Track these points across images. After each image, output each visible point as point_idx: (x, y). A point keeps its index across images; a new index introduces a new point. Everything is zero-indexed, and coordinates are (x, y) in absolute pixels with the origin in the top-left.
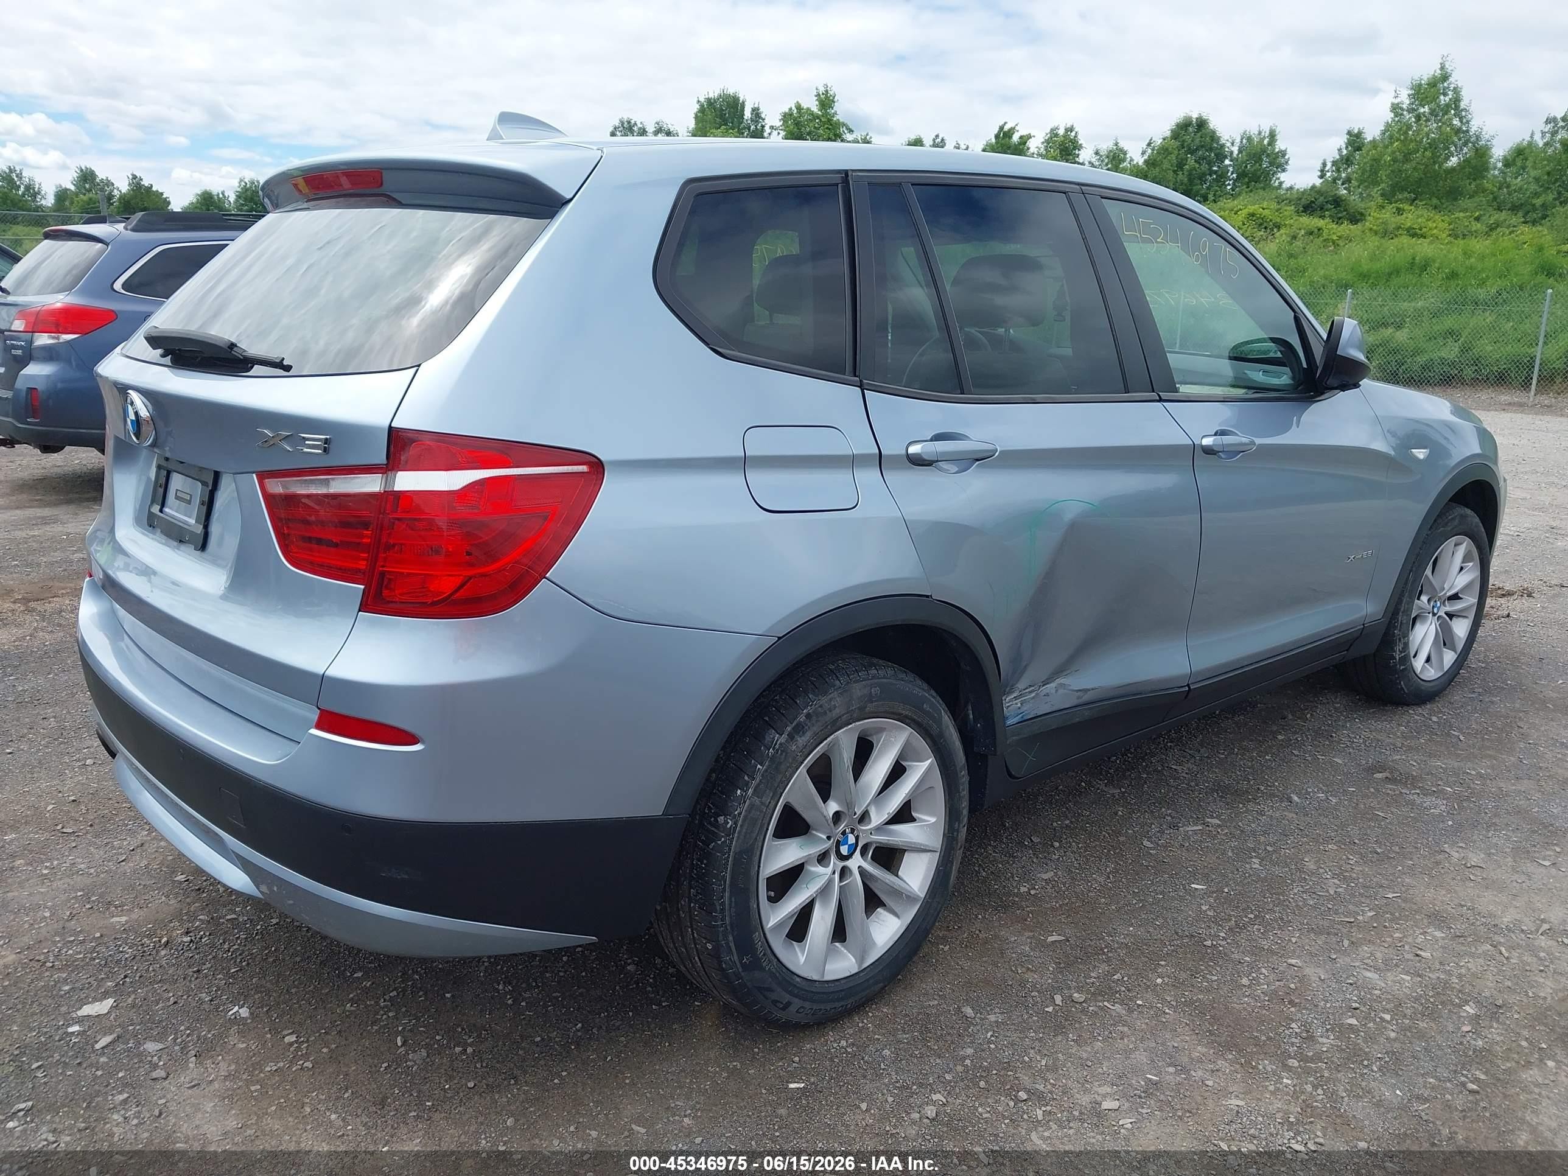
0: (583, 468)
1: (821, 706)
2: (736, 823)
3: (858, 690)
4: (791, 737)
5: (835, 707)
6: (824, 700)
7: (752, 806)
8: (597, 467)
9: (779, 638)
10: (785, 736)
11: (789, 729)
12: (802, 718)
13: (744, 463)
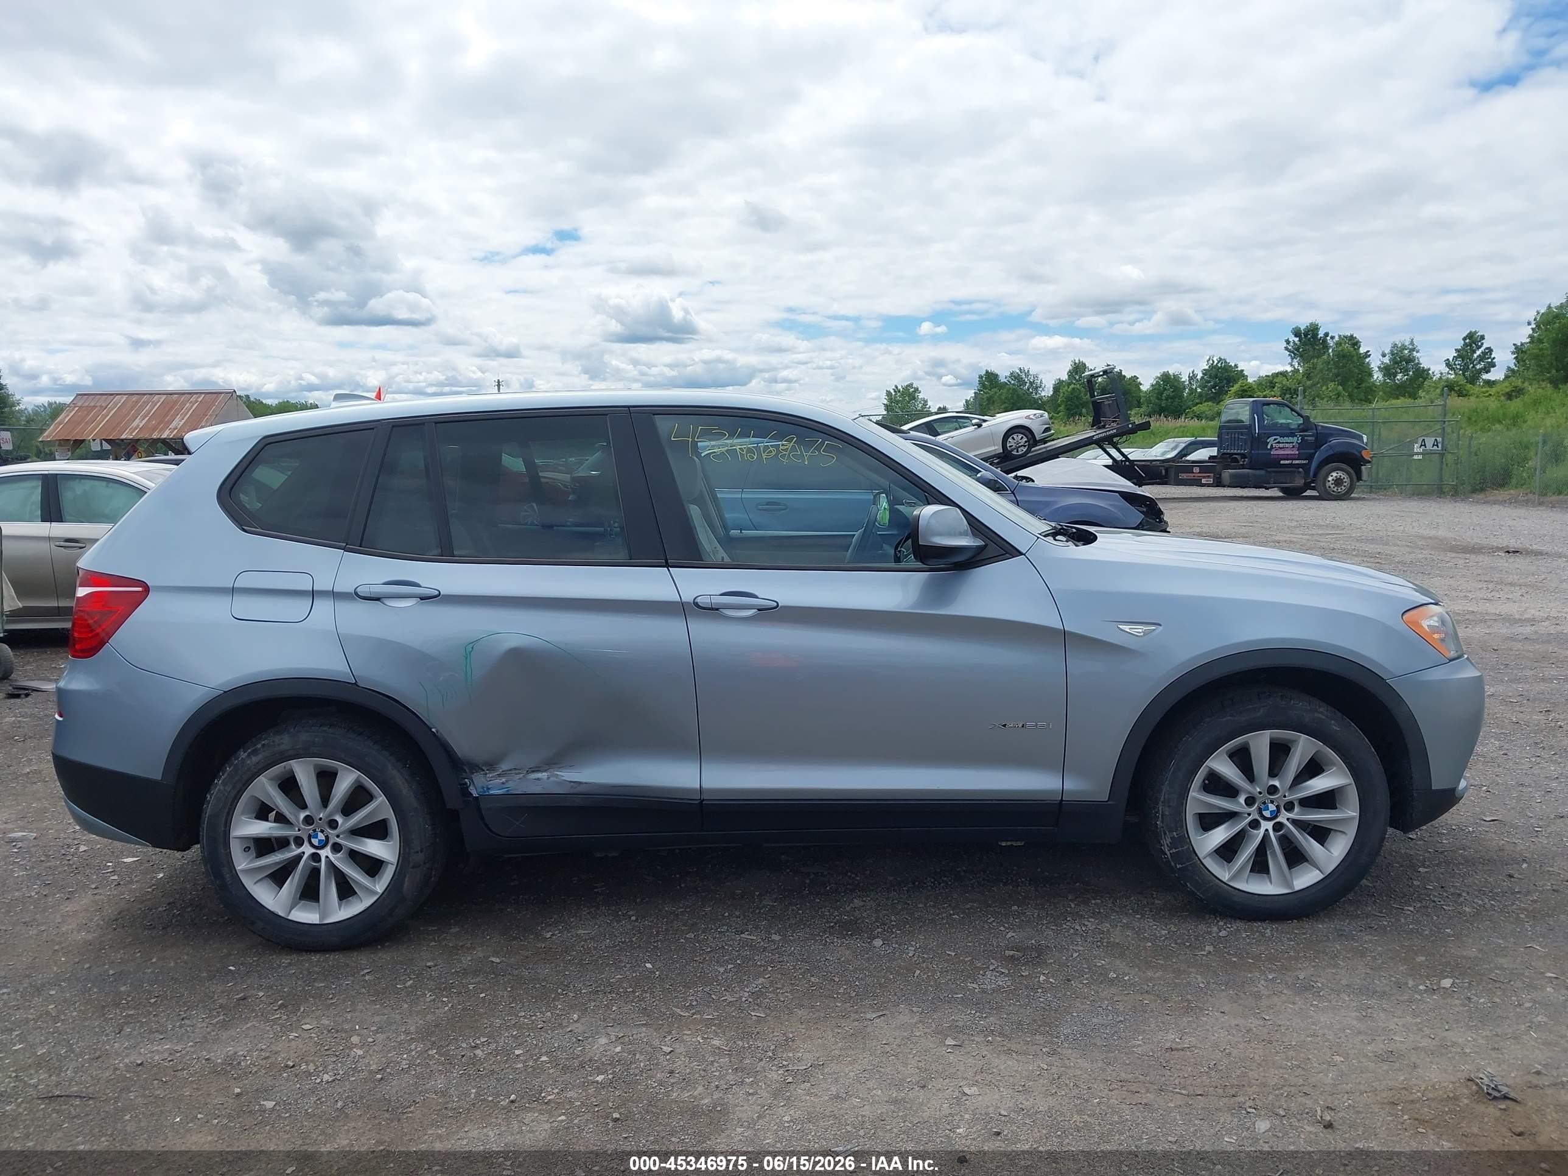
0: (140, 589)
1: (273, 742)
2: (211, 798)
3: (305, 737)
4: (249, 755)
5: (282, 743)
6: (277, 739)
7: (219, 790)
8: (147, 589)
9: (225, 692)
10: (246, 754)
11: (249, 750)
12: (259, 746)
13: (233, 591)
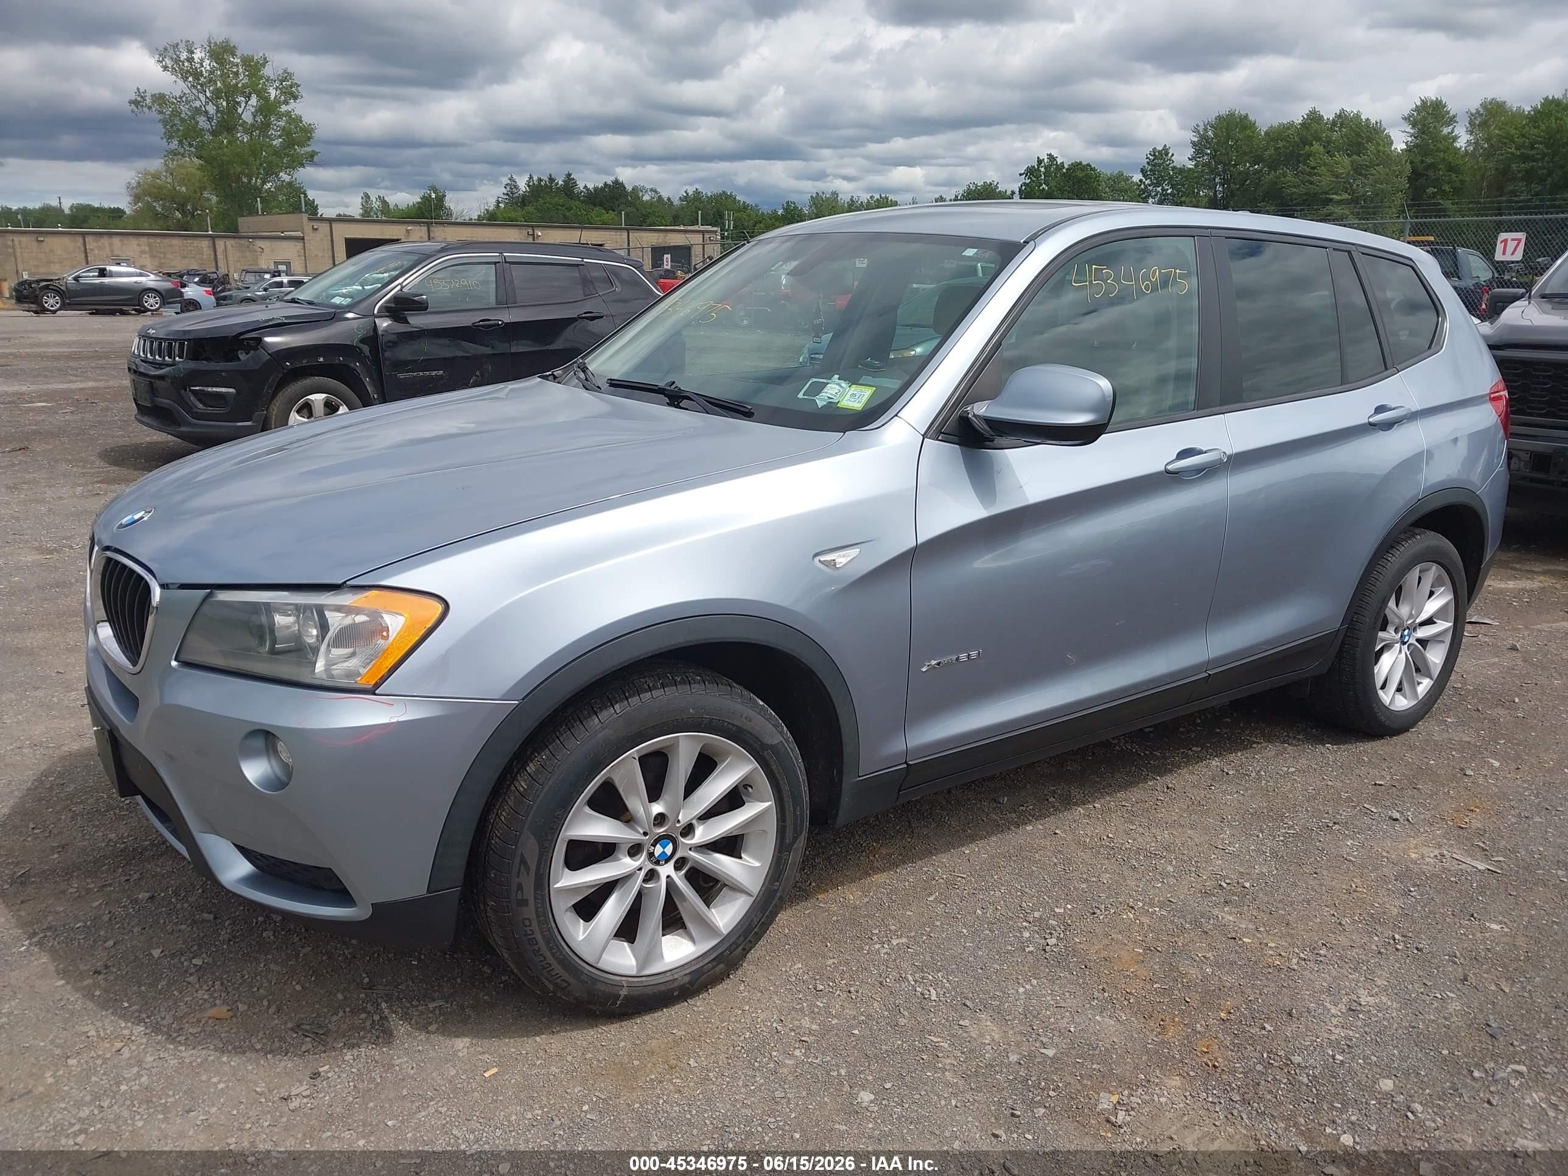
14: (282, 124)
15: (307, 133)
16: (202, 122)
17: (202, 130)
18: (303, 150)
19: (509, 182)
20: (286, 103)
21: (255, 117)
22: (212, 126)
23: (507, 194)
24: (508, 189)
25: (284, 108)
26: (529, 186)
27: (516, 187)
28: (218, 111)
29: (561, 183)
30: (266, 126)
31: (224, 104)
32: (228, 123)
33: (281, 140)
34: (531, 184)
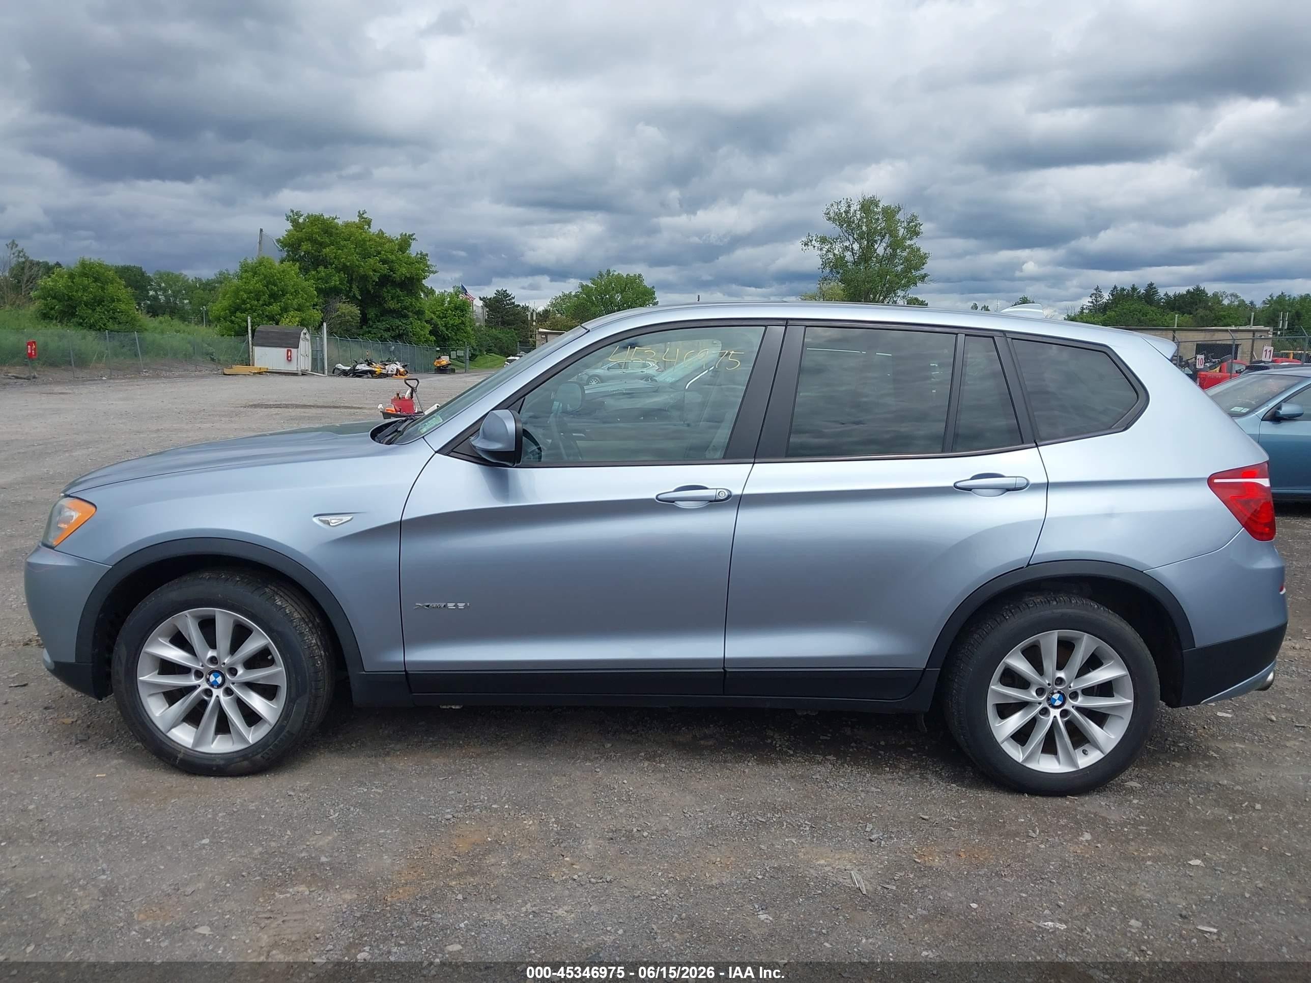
14: (905, 254)
15: (923, 259)
16: (848, 255)
17: (847, 262)
18: (918, 273)
19: (1095, 292)
20: (911, 239)
21: (885, 250)
22: (854, 259)
23: (1092, 302)
24: (1094, 298)
25: (908, 242)
26: (1112, 295)
27: (1101, 296)
28: (860, 248)
29: (1142, 291)
30: (894, 255)
31: (866, 242)
32: (865, 257)
33: (902, 266)
34: (1115, 293)
